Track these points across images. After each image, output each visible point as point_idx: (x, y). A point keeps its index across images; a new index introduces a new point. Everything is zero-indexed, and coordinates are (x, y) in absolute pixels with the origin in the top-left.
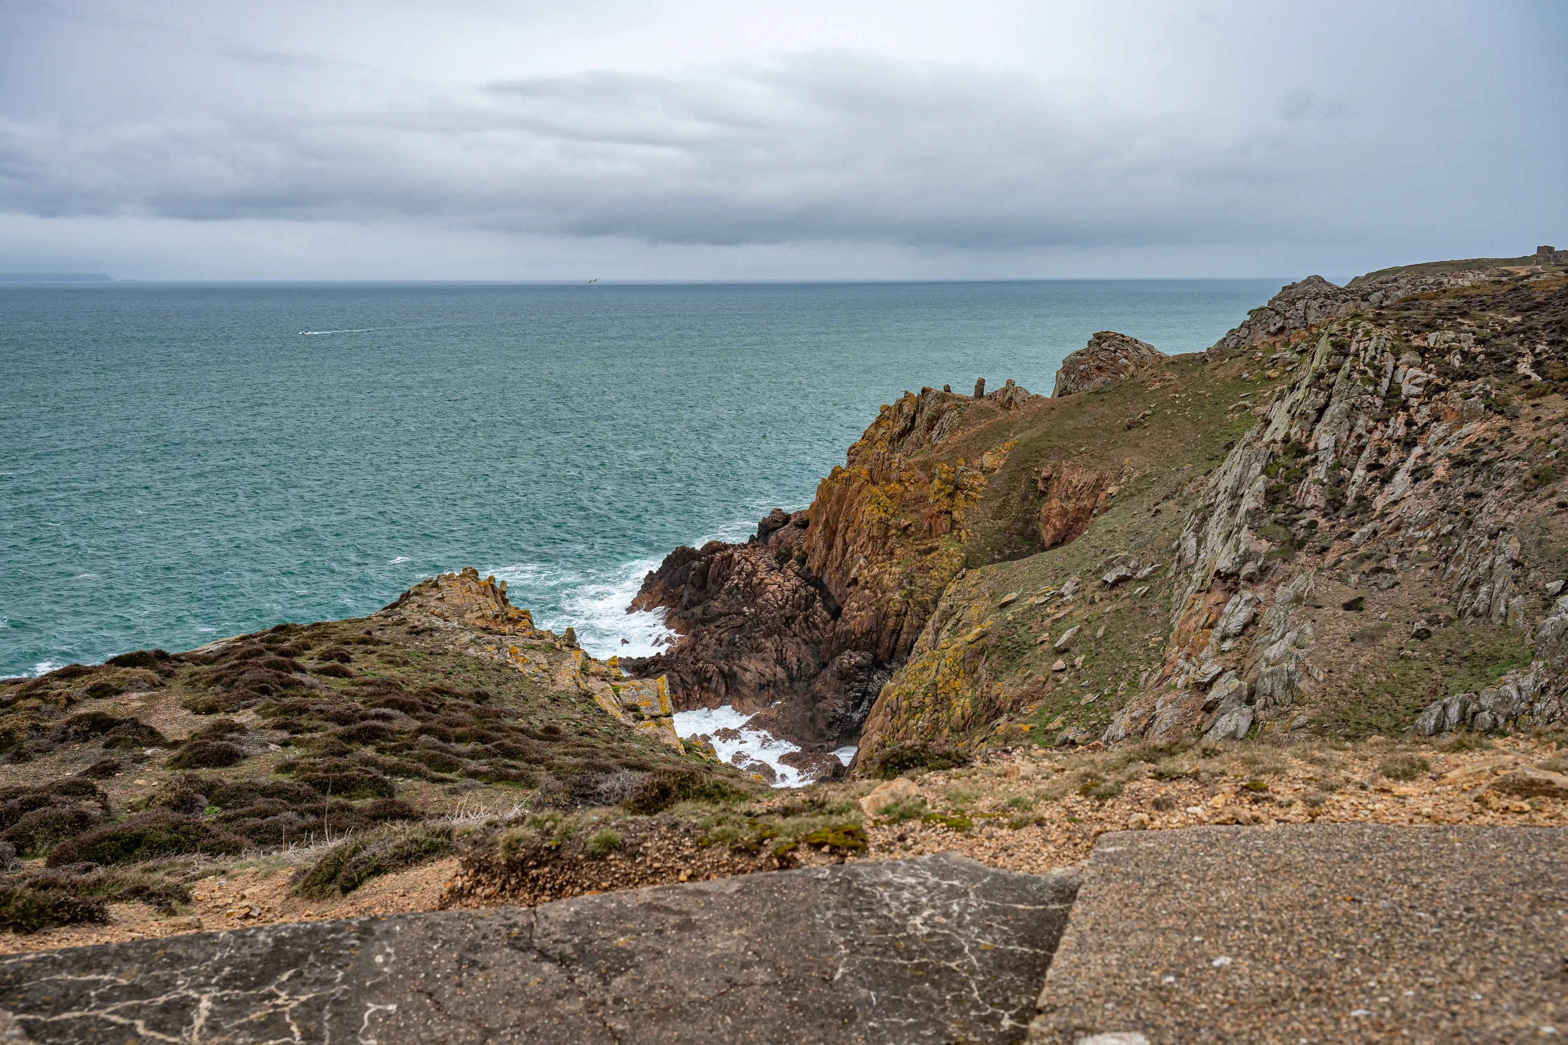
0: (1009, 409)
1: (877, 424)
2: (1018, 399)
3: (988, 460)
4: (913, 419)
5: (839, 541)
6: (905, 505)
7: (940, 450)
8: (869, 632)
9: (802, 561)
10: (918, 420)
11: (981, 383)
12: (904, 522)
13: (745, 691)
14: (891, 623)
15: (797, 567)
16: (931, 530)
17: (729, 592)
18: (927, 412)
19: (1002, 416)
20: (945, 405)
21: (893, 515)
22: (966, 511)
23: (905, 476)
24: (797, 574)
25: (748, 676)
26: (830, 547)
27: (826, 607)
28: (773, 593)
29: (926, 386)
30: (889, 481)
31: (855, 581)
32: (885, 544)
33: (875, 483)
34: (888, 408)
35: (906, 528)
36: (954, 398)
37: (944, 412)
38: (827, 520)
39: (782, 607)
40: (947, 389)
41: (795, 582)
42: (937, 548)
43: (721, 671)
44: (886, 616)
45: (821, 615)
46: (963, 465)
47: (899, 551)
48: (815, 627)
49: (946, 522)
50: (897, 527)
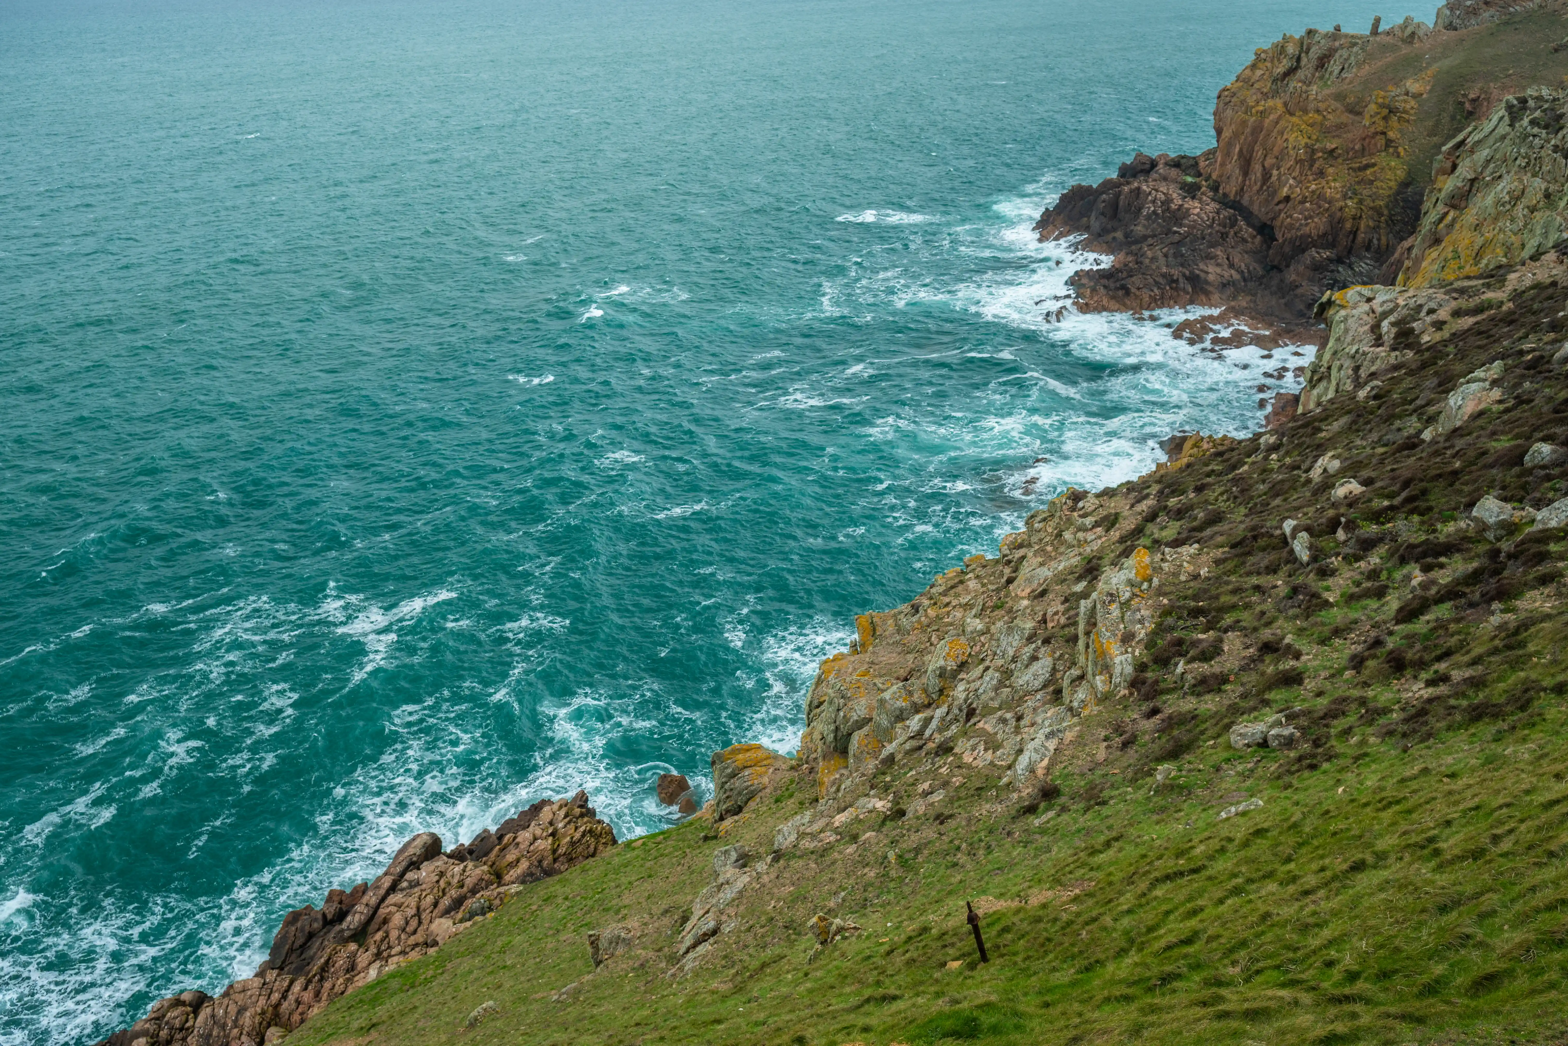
1: (1254, 67)
2: (1421, 33)
3: (1413, 86)
4: (1299, 59)
6: (1327, 132)
10: (1304, 60)
11: (1377, 21)
12: (1330, 146)
13: (1210, 289)
15: (1211, 194)
16: (1364, 149)
17: (1148, 217)
18: (1315, 52)
19: (1405, 50)
20: (1337, 44)
21: (1317, 140)
22: (1400, 131)
23: (1322, 106)
24: (1213, 200)
25: (1211, 278)
26: (1246, 173)
28: (1198, 215)
29: (1312, 27)
30: (1305, 111)
31: (1287, 199)
32: (1312, 166)
33: (1292, 114)
34: (1264, 51)
35: (1333, 150)
36: (1346, 36)
37: (1336, 50)
40: (1337, 28)
41: (1214, 205)
42: (1374, 165)
44: (1341, 221)
45: (1247, 231)
46: (1394, 91)
47: (1331, 170)
48: (1244, 240)
49: (1381, 141)
50: (1324, 151)
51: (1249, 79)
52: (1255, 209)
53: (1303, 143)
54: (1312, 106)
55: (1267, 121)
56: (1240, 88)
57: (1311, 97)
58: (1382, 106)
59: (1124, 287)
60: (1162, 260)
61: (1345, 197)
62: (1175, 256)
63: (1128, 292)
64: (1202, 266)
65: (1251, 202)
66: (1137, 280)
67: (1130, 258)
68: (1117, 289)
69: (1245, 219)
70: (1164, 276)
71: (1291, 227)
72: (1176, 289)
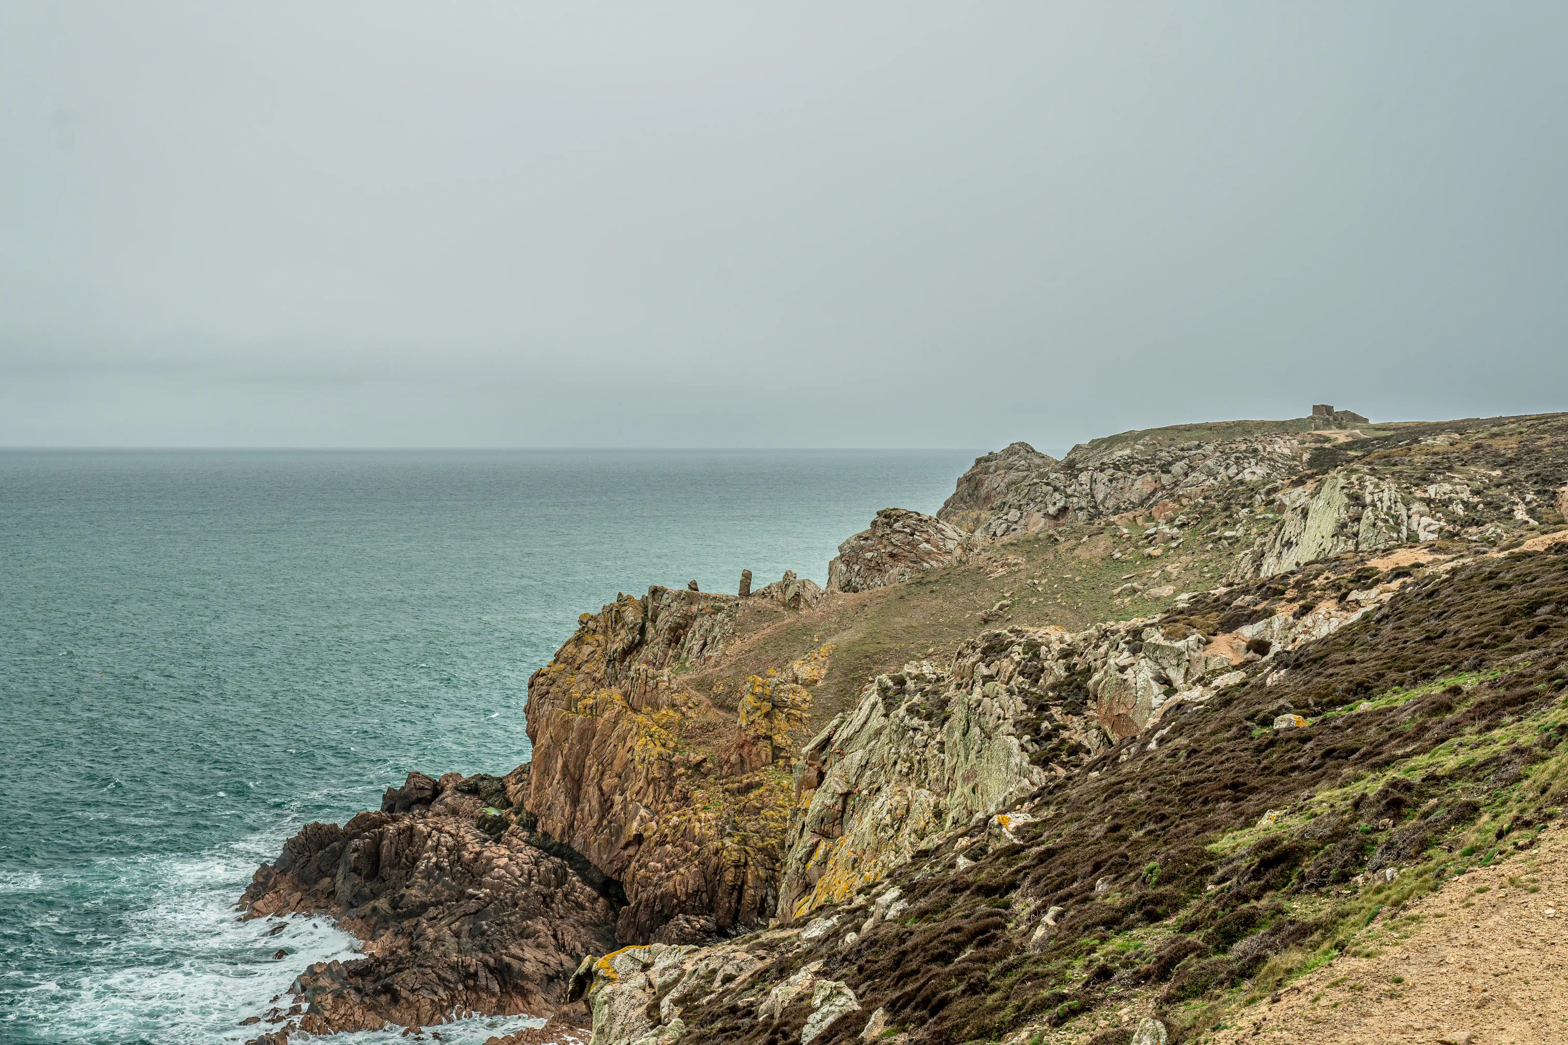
0: (796, 608)
1: (578, 640)
2: (808, 595)
3: (803, 669)
4: (643, 630)
5: (592, 792)
6: (688, 736)
7: (717, 664)
8: (697, 892)
9: (531, 825)
10: (650, 632)
11: (747, 577)
12: (695, 758)
13: (530, 986)
14: (729, 876)
15: (525, 834)
16: (742, 762)
17: (428, 874)
18: (665, 620)
19: (789, 618)
20: (695, 608)
21: (675, 749)
22: (791, 734)
23: (679, 699)
24: (528, 843)
25: (529, 967)
26: (575, 801)
27: (586, 881)
28: (506, 867)
29: (658, 585)
30: (656, 707)
31: (639, 839)
32: (671, 788)
33: (635, 710)
34: (593, 618)
35: (699, 764)
36: (706, 597)
37: (694, 618)
38: (565, 766)
39: (527, 885)
40: (693, 586)
41: (531, 852)
42: (759, 785)
43: (486, 965)
44: (719, 870)
45: (583, 891)
46: (776, 676)
47: (698, 794)
48: (580, 907)
49: (765, 750)
50: (686, 764)
51: (574, 658)
52: (593, 855)
53: (655, 753)
54: (664, 698)
55: (601, 721)
56: (561, 673)
57: (662, 686)
58: (761, 698)
59: (388, 989)
60: (451, 942)
61: (721, 833)
62: (472, 935)
63: (395, 998)
64: (514, 950)
65: (586, 845)
66: (409, 977)
67: (401, 941)
68: (377, 993)
69: (579, 872)
70: (453, 967)
71: (646, 883)
72: (475, 989)
